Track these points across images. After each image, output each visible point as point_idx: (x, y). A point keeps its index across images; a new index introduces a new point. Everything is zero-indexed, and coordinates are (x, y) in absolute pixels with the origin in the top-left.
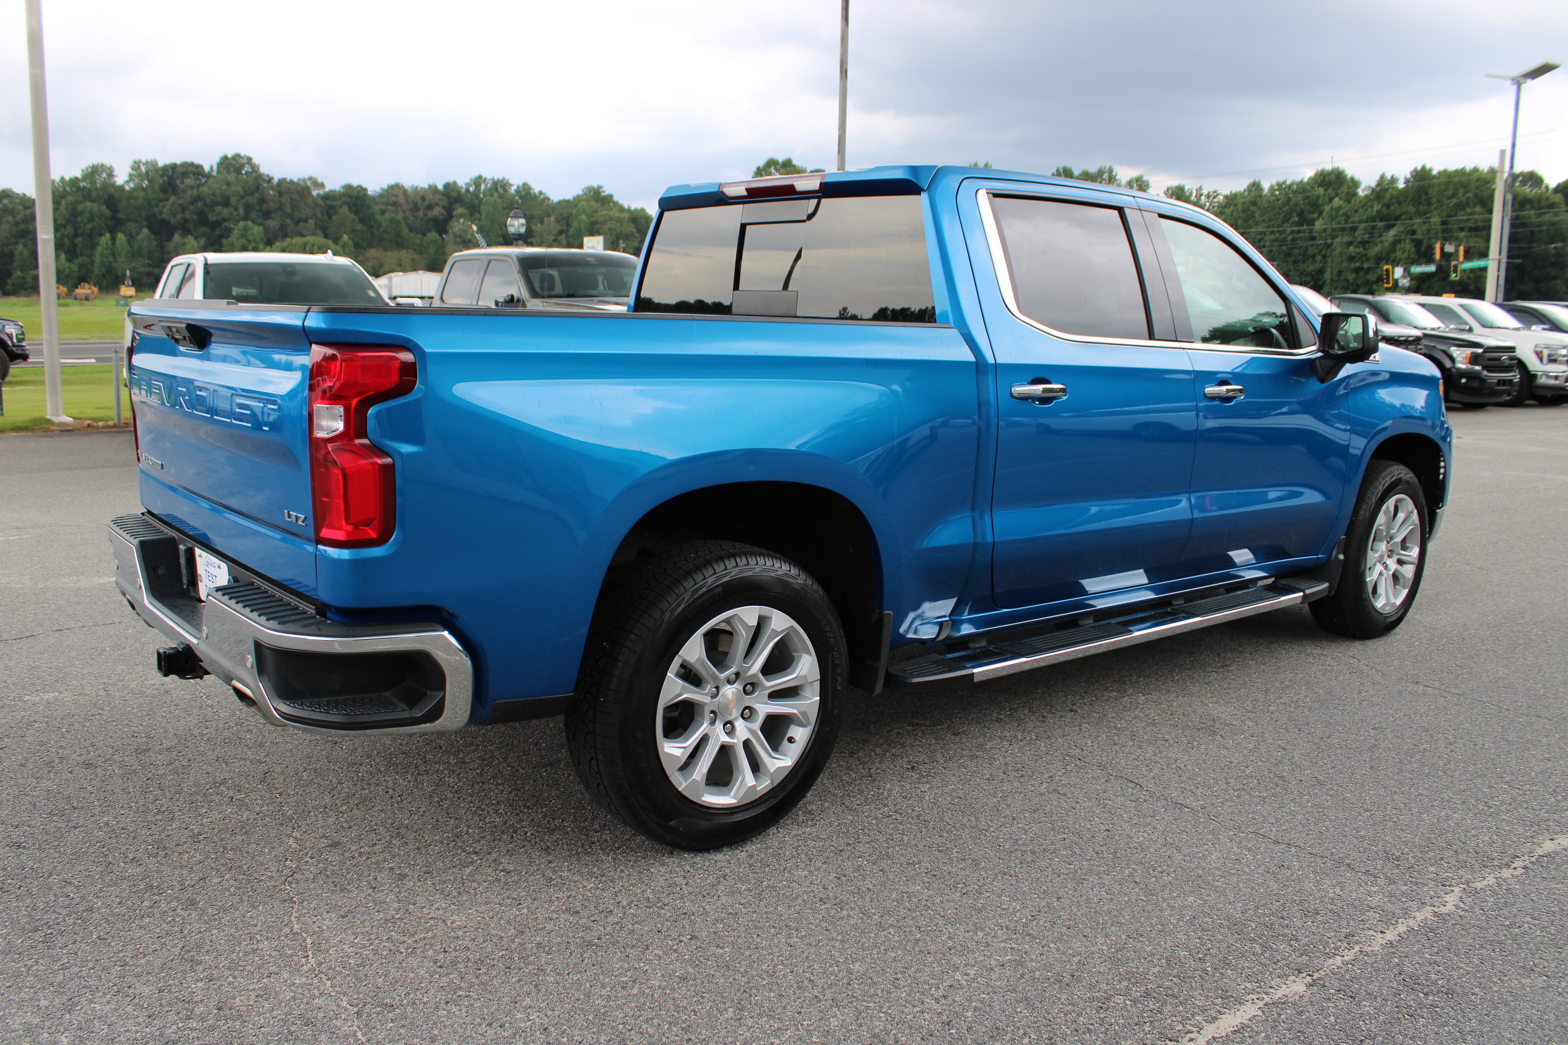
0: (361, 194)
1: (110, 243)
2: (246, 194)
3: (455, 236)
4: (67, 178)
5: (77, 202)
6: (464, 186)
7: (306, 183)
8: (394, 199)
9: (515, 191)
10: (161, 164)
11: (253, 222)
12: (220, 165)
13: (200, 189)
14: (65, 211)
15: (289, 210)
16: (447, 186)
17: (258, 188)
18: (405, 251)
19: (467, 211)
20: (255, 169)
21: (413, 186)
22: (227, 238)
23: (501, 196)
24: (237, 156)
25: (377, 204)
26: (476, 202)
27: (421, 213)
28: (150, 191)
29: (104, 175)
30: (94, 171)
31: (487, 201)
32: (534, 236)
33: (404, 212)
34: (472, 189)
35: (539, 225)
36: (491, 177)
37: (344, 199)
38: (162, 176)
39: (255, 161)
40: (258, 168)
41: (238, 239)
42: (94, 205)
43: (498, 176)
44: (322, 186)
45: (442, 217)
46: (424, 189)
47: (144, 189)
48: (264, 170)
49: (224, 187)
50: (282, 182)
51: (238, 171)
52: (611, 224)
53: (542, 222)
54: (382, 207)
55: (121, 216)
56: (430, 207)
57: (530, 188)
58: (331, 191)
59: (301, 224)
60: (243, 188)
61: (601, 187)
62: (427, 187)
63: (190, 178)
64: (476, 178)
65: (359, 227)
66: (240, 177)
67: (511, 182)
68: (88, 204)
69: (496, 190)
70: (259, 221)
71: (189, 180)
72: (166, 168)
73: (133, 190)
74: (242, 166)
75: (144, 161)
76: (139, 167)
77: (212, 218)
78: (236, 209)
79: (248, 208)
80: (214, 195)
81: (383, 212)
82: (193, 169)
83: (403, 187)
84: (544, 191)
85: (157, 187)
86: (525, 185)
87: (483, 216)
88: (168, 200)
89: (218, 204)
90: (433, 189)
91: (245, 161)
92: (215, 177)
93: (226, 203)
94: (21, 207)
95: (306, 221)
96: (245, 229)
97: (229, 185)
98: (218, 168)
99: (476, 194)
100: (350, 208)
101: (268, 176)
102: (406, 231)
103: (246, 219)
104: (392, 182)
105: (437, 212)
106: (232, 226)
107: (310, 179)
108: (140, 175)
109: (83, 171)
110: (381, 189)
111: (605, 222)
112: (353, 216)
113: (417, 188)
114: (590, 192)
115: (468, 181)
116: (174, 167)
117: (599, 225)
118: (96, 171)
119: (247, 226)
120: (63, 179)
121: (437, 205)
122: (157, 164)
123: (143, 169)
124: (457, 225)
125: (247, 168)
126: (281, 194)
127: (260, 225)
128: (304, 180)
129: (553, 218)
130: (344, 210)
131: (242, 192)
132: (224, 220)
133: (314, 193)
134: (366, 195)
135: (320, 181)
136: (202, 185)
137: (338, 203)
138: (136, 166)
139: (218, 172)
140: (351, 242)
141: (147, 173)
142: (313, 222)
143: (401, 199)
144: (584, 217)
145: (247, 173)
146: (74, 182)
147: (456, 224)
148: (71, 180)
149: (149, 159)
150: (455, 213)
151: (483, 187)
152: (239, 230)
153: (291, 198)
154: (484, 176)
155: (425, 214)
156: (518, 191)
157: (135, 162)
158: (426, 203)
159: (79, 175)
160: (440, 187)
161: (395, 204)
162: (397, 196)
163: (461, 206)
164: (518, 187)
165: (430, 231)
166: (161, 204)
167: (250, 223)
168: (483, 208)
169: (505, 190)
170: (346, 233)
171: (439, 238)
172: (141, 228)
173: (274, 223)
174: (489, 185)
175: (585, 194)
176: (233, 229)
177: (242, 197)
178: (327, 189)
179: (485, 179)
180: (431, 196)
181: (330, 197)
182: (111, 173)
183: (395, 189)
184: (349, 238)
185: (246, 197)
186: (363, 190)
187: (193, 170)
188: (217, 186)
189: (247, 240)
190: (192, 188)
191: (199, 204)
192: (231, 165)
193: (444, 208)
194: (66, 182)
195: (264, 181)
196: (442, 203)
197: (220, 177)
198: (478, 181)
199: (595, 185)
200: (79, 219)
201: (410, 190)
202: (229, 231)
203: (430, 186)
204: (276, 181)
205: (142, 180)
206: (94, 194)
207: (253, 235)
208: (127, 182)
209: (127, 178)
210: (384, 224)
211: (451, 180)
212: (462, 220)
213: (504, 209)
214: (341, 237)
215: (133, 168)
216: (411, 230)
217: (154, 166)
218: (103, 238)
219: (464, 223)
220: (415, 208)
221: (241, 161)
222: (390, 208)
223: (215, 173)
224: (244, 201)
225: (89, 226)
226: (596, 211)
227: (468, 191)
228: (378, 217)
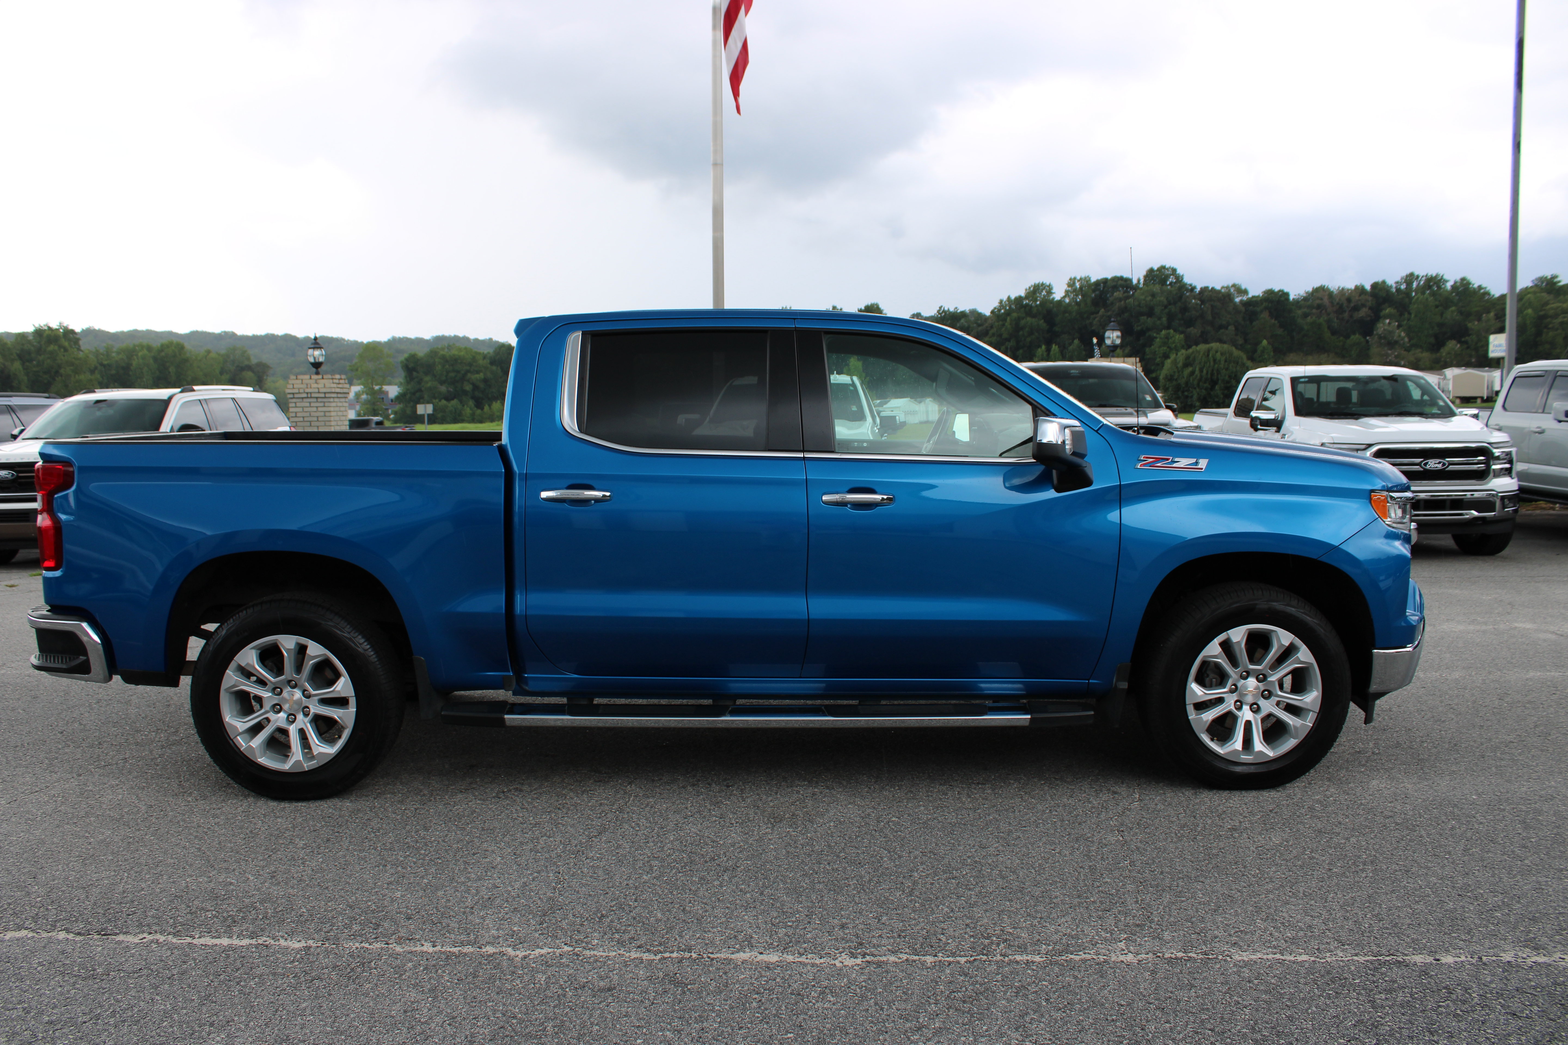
0: (1283, 299)
1: (1045, 354)
2: (1170, 304)
3: (1380, 337)
4: (1013, 297)
5: (1019, 319)
6: (1394, 286)
7: (1229, 290)
8: (1318, 302)
9: (1452, 286)
10: (1093, 280)
11: (1175, 331)
12: (1146, 277)
13: (1127, 301)
14: (1009, 326)
15: (1210, 318)
16: (1375, 286)
17: (1181, 297)
18: (1326, 355)
19: (1395, 311)
20: (1179, 279)
21: (1339, 288)
22: (1150, 346)
23: (1433, 294)
24: (1163, 268)
25: (1300, 307)
26: (1407, 300)
27: (1346, 315)
28: (1082, 305)
29: (1044, 293)
30: (1037, 289)
31: (1418, 298)
32: (1469, 335)
33: (1328, 314)
34: (1403, 287)
35: (1476, 323)
36: (1425, 274)
37: (1265, 304)
38: (1094, 291)
39: (1180, 271)
40: (1182, 279)
41: (1160, 347)
42: (1034, 320)
43: (1432, 272)
44: (1245, 292)
45: (1369, 319)
46: (1351, 290)
47: (1077, 303)
48: (1187, 280)
49: (1149, 298)
50: (1204, 290)
51: (1163, 282)
52: (1564, 317)
53: (1479, 320)
54: (1305, 310)
55: (1056, 329)
56: (1356, 309)
57: (1469, 283)
58: (1253, 297)
59: (1222, 331)
60: (1167, 299)
61: (1556, 277)
62: (1353, 288)
63: (1119, 291)
64: (1407, 276)
65: (1280, 331)
66: (1164, 287)
67: (1445, 277)
68: (1029, 319)
69: (1430, 287)
70: (1180, 329)
71: (1118, 293)
72: (1098, 283)
73: (1069, 304)
74: (1167, 277)
75: (1078, 278)
76: (1074, 283)
77: (1137, 328)
78: (1160, 319)
79: (1171, 317)
80: (1139, 305)
81: (1305, 315)
82: (1122, 282)
83: (1328, 289)
84: (1484, 286)
85: (1089, 301)
86: (1463, 279)
87: (1413, 316)
88: (1098, 312)
89: (1142, 314)
90: (1360, 290)
91: (1170, 272)
92: (1141, 288)
93: (1150, 313)
94: (975, 325)
95: (1226, 328)
96: (1167, 337)
97: (1153, 295)
98: (1145, 280)
99: (1407, 293)
100: (1270, 312)
101: (1191, 285)
102: (1327, 335)
103: (1168, 328)
104: (1317, 285)
105: (1363, 313)
106: (1155, 335)
107: (1234, 286)
108: (1075, 290)
109: (1026, 290)
110: (1307, 293)
111: (1556, 316)
112: (1273, 321)
113: (1343, 289)
114: (1542, 283)
115: (1398, 279)
116: (1105, 281)
117: (1549, 320)
118: (1038, 289)
119: (1169, 334)
120: (1009, 298)
121: (1363, 305)
122: (1090, 280)
123: (1078, 285)
124: (1385, 325)
125: (1172, 279)
126: (1203, 302)
127: (1182, 333)
128: (1227, 287)
129: (1492, 314)
130: (1265, 315)
131: (1165, 302)
132: (1148, 329)
133: (1237, 300)
134: (1287, 299)
135: (1243, 287)
136: (1128, 297)
137: (1258, 309)
138: (1072, 283)
139: (1144, 284)
140: (1270, 347)
141: (1081, 288)
142: (1234, 329)
143: (1326, 301)
144: (1530, 311)
145: (1171, 283)
146: (1019, 299)
147: (1381, 325)
148: (1016, 299)
149: (1083, 276)
150: (1383, 313)
151: (1415, 285)
152: (1161, 338)
153: (1212, 306)
154: (1416, 273)
155: (1351, 316)
156: (1454, 287)
157: (1070, 279)
158: (1352, 305)
159: (1023, 294)
160: (1368, 287)
161: (1319, 307)
162: (1322, 299)
163: (1389, 307)
164: (1455, 282)
165: (1354, 334)
166: (1092, 316)
167: (1172, 331)
168: (1413, 308)
169: (1439, 287)
170: (1265, 338)
171: (1363, 339)
172: (1073, 339)
173: (1194, 331)
174: (1422, 283)
175: (1536, 285)
176: (1156, 338)
177: (1166, 307)
178: (1250, 296)
179: (1418, 277)
180: (1357, 298)
181: (1253, 303)
182: (1049, 290)
183: (1320, 292)
184: (1269, 343)
185: (1170, 307)
186: (1284, 295)
187: (1121, 284)
188: (1143, 297)
189: (1169, 347)
190: (1120, 300)
191: (1126, 315)
192: (1156, 276)
193: (1370, 308)
194: (1012, 301)
195: (1187, 290)
196: (1369, 304)
197: (1146, 288)
198: (1410, 278)
199: (1548, 274)
200: (1021, 333)
201: (1335, 292)
202: (1151, 340)
203: (1357, 287)
204: (1198, 289)
205: (1077, 295)
206: (1035, 310)
207: (1174, 342)
208: (1064, 297)
209: (1063, 294)
210: (1306, 327)
211: (1379, 279)
212: (1387, 321)
213: (1437, 307)
214: (1261, 342)
215: (1069, 285)
216: (1334, 333)
217: (1087, 282)
218: (1039, 350)
219: (1389, 323)
220: (1340, 309)
221: (1167, 272)
222: (1314, 311)
223: (1141, 286)
224: (1167, 310)
225: (1029, 339)
226: (1547, 304)
227: (1398, 290)
228: (1300, 321)
